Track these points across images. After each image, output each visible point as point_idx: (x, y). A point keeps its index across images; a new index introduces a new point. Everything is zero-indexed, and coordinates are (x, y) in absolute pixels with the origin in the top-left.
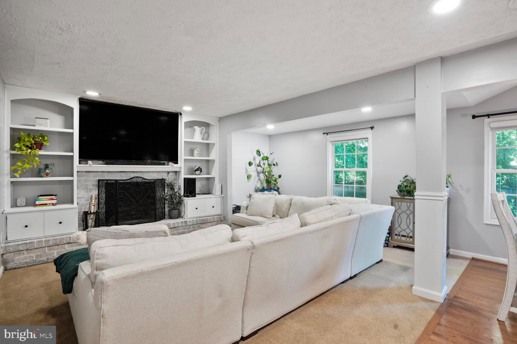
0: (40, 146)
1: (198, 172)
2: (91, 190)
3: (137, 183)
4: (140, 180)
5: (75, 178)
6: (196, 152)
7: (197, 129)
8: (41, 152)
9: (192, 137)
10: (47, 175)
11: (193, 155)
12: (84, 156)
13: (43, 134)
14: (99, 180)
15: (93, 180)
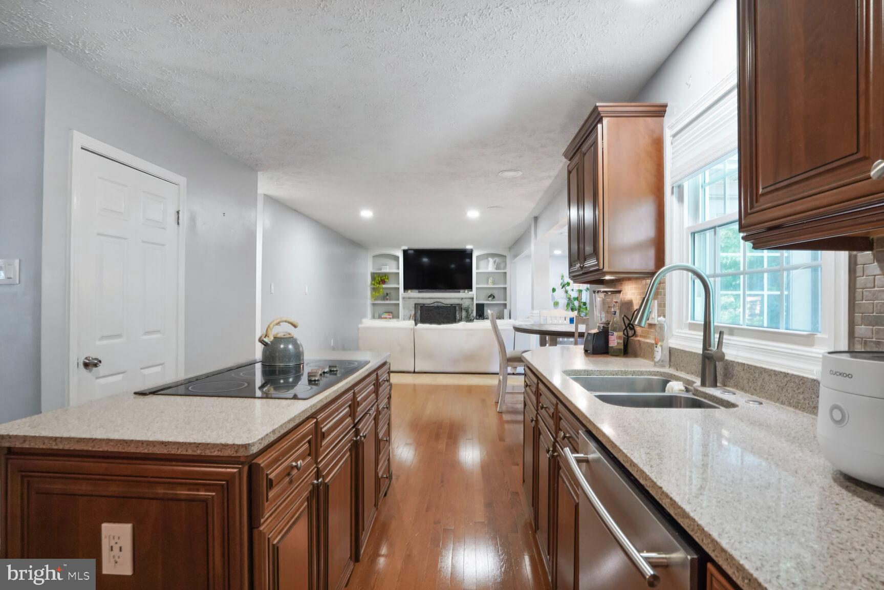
0: (383, 282)
1: (490, 299)
2: (411, 310)
3: (438, 307)
4: (440, 304)
5: (401, 302)
6: (490, 281)
7: (491, 260)
8: (384, 286)
9: (487, 268)
10: (387, 299)
11: (488, 283)
12: (406, 288)
13: (386, 274)
14: (415, 304)
15: (412, 304)
